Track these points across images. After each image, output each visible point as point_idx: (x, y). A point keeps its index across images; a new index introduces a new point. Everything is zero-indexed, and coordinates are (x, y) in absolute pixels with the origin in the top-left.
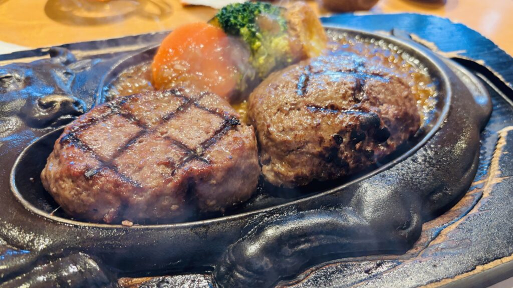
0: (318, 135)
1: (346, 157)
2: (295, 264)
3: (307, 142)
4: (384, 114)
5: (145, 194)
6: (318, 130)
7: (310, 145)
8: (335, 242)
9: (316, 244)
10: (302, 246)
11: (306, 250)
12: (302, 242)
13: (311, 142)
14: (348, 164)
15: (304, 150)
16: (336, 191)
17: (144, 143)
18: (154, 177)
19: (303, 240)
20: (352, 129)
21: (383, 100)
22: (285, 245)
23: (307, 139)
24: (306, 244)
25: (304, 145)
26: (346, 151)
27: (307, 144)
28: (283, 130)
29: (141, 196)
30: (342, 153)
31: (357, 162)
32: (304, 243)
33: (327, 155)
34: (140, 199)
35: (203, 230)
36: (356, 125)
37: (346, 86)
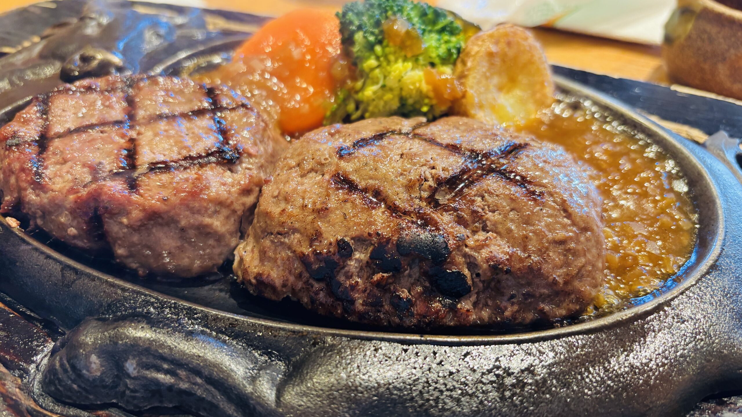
0: (316, 225)
1: (353, 287)
2: (137, 394)
3: (295, 230)
4: (472, 248)
5: (42, 195)
6: (320, 218)
7: (298, 235)
8: (214, 401)
9: (184, 386)
10: (161, 376)
11: (163, 384)
12: (163, 369)
13: (301, 234)
14: (352, 302)
15: (287, 240)
16: (280, 329)
17: (105, 135)
18: (66, 178)
19: (166, 366)
20: (380, 244)
21: (495, 224)
22: (134, 357)
23: (297, 225)
24: (168, 377)
25: (287, 233)
26: (359, 276)
27: (293, 233)
28: (277, 196)
29: (37, 195)
30: (349, 276)
31: (372, 305)
32: (167, 372)
33: (316, 266)
34: (34, 197)
35: (73, 277)
36: (389, 240)
37: (434, 171)
